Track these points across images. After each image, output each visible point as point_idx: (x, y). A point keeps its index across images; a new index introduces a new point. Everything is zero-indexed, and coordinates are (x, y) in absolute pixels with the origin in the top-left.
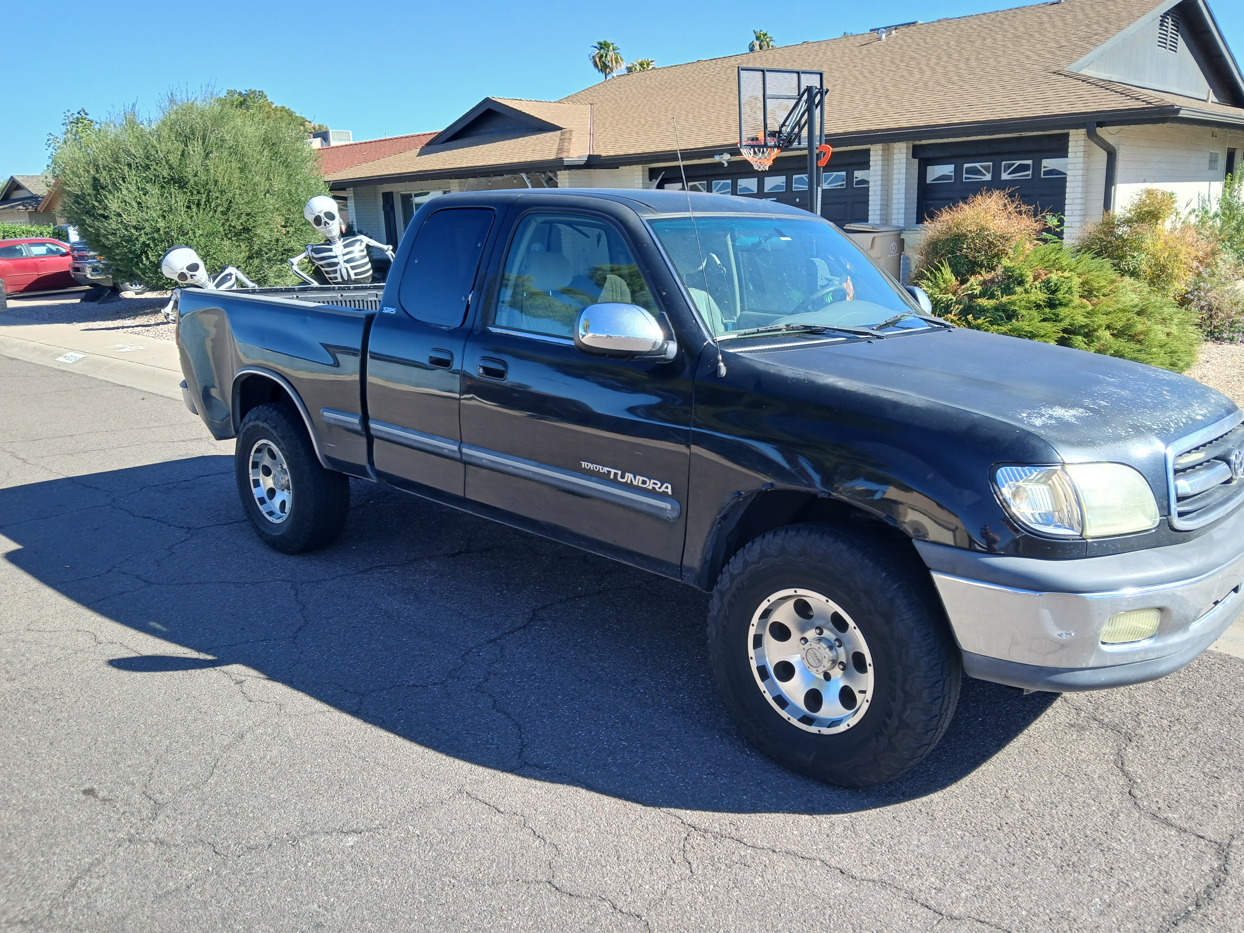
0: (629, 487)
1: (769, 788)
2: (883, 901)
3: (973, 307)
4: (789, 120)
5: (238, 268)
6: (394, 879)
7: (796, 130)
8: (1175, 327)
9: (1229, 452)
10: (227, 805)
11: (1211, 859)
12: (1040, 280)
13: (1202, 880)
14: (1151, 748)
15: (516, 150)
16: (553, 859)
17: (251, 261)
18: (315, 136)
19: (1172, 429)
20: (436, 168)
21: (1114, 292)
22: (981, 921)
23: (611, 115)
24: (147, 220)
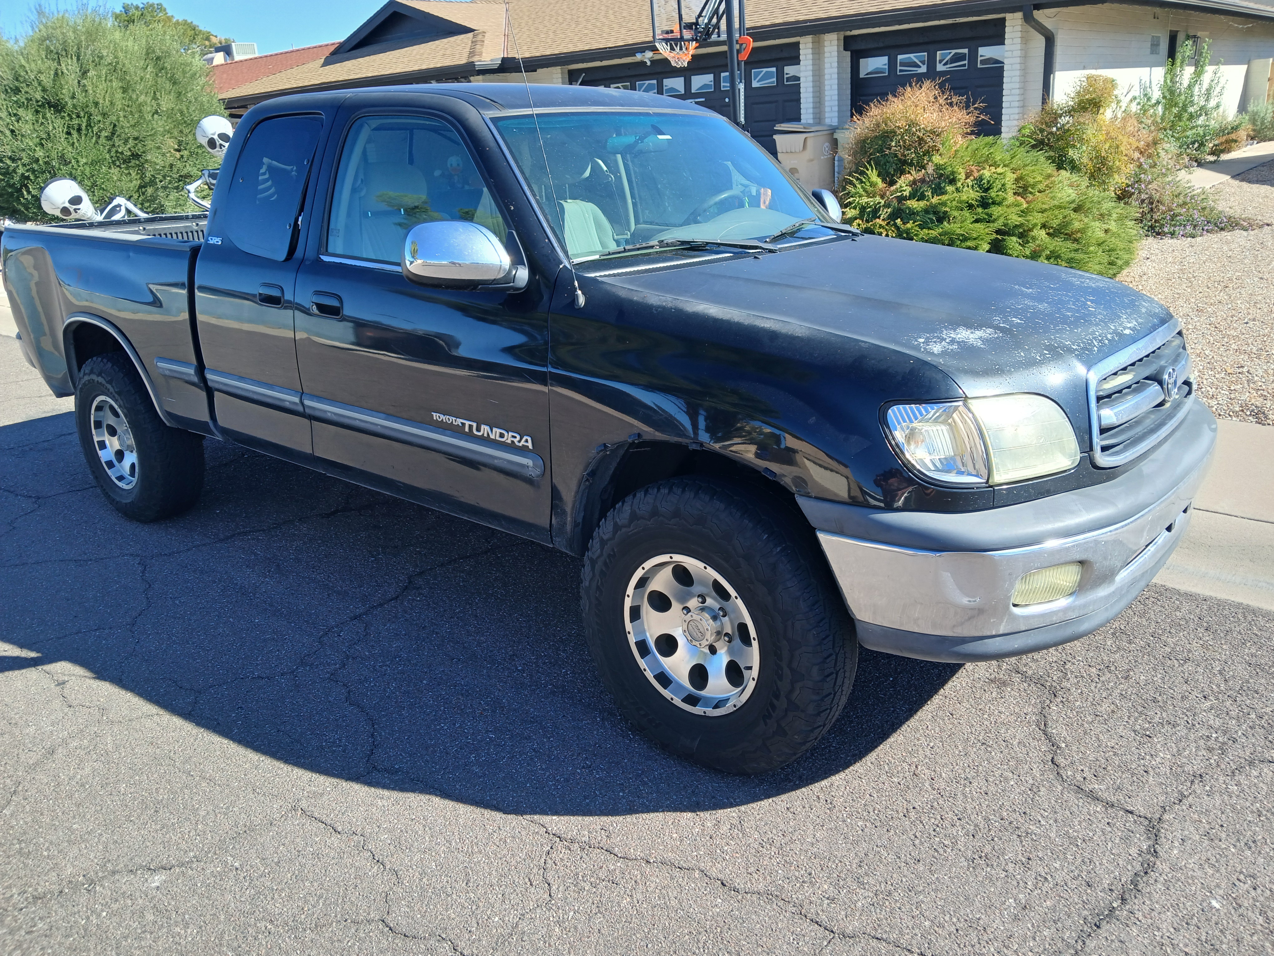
0: (486, 441)
1: (650, 780)
2: (767, 919)
3: (902, 210)
4: (706, 10)
5: (129, 199)
6: (200, 928)
7: (715, 20)
8: (1113, 223)
9: (1161, 370)
10: (20, 842)
11: (1140, 839)
12: (972, 178)
13: (1129, 867)
14: (1078, 703)
15: (426, 56)
16: (391, 889)
17: (143, 190)
18: (218, 50)
19: (1095, 349)
20: (340, 79)
21: (1050, 188)
22: (877, 938)
23: (527, 14)
24: (24, 150)
